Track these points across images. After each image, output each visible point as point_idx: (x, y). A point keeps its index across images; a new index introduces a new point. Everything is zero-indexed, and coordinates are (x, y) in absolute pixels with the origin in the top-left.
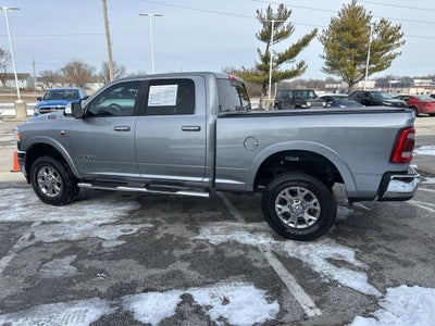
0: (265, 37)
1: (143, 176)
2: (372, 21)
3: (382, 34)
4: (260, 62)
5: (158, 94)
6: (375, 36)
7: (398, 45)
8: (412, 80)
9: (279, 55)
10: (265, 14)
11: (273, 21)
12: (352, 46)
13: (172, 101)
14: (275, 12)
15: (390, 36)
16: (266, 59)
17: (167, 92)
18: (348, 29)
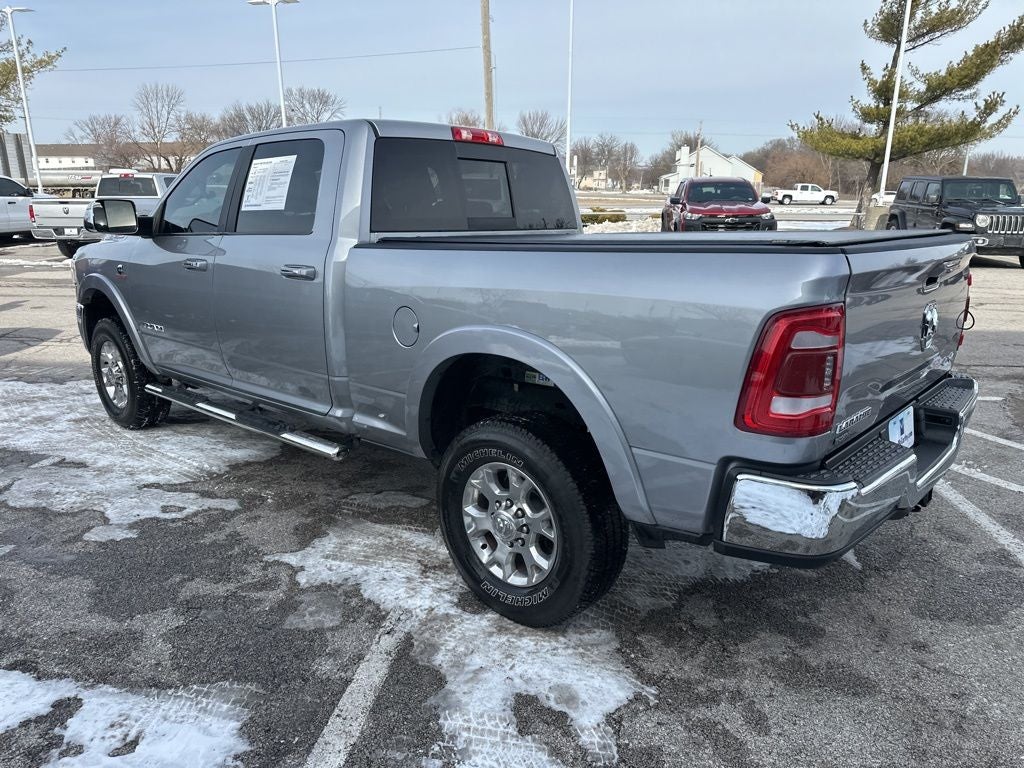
0: (889, 29)
4: (869, 101)
5: (260, 182)
9: (927, 79)
13: (280, 198)
16: (884, 90)
17: (275, 173)
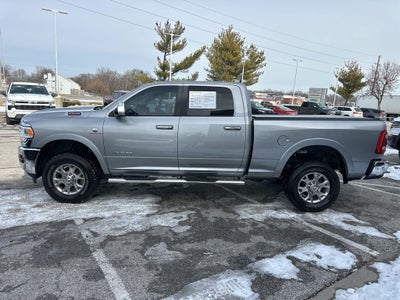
0: (163, 48)
1: (181, 169)
2: (245, 45)
3: (251, 57)
4: (159, 69)
5: (198, 99)
6: (246, 58)
7: (262, 67)
8: (254, 93)
10: (163, 27)
11: (172, 35)
12: (231, 63)
13: (212, 105)
14: (173, 27)
15: (257, 59)
16: (164, 67)
17: (206, 97)
18: (227, 50)
